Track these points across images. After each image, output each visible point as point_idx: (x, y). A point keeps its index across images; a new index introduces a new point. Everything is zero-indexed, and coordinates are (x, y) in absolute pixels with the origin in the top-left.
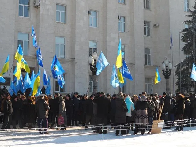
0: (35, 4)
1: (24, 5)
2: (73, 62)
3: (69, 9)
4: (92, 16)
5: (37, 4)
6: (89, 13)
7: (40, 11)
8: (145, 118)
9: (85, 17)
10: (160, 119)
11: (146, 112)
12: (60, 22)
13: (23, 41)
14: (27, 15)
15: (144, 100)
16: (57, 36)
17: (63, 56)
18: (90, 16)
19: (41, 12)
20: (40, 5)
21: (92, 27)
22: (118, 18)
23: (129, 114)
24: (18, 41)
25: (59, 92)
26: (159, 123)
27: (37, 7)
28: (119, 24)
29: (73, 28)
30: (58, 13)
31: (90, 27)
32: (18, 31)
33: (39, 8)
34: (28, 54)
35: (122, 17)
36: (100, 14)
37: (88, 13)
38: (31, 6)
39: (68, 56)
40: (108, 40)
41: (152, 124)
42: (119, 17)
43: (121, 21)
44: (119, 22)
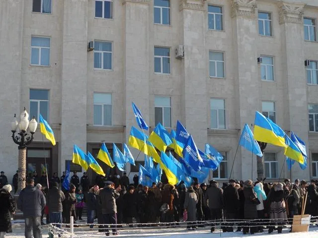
0: (176, 54)
1: (161, 57)
2: (237, 134)
3: (228, 57)
4: (264, 65)
5: (180, 54)
6: (259, 60)
7: (184, 64)
8: (281, 212)
9: (254, 67)
10: (305, 214)
11: (283, 205)
12: (216, 77)
13: (163, 109)
14: (167, 70)
15: (279, 189)
16: (212, 98)
17: (223, 126)
18: (261, 64)
19: (186, 66)
20: (184, 55)
21: (266, 80)
22: (306, 65)
23: (261, 207)
24: (156, 108)
25: (219, 178)
26: (302, 219)
27: (180, 58)
28: (309, 73)
29: (236, 84)
30: (212, 64)
31: (263, 80)
32: (155, 95)
33: (183, 60)
34: (171, 127)
35: (312, 61)
36: (278, 60)
37: (257, 61)
38: (172, 57)
39: (230, 126)
40: (290, 99)
41: (292, 220)
42: (306, 63)
43: (312, 68)
44: (308, 71)
